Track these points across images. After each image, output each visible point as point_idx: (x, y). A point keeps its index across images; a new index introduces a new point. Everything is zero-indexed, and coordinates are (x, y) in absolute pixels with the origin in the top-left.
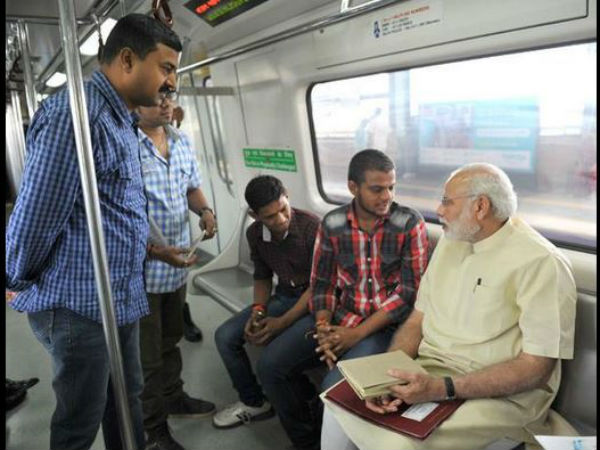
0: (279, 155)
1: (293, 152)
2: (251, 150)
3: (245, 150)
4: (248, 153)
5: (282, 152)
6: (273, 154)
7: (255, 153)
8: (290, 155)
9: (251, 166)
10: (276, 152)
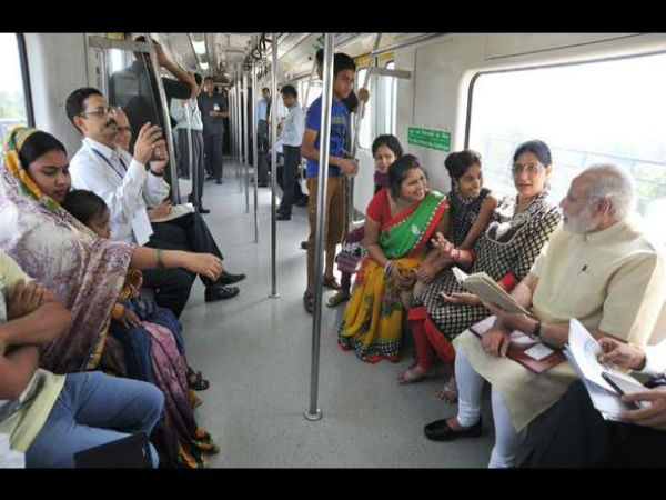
0: (438, 135)
1: (449, 134)
2: (415, 129)
3: (410, 129)
4: (412, 131)
5: (441, 133)
6: (432, 134)
7: (418, 132)
8: (446, 137)
9: (413, 143)
10: (435, 132)
